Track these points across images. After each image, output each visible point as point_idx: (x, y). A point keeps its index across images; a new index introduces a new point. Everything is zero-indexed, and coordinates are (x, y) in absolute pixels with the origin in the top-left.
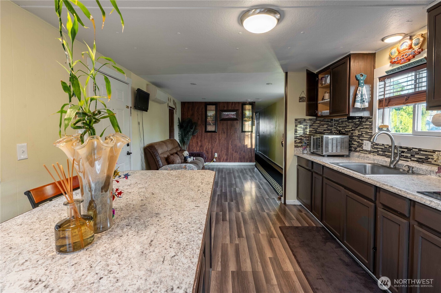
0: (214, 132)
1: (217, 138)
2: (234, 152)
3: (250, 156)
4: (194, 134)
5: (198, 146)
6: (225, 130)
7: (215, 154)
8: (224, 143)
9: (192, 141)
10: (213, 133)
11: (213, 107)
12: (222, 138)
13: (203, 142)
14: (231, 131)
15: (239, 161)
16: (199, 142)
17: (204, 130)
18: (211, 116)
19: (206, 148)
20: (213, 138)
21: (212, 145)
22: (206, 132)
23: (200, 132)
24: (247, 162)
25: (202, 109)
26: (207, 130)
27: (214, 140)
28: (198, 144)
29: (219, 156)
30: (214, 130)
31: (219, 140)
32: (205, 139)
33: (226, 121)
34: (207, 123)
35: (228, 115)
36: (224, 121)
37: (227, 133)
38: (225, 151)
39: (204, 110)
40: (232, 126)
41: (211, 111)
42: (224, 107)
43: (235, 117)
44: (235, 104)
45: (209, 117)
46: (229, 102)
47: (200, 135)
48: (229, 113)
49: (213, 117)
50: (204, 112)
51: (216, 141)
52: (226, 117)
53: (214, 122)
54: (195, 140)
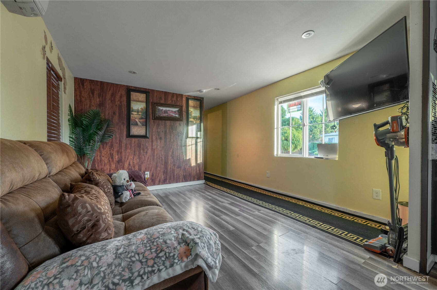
0: (145, 137)
1: (150, 148)
2: (176, 168)
3: (198, 172)
4: (105, 141)
5: (113, 161)
6: (162, 135)
7: (146, 173)
8: (160, 155)
9: (101, 153)
10: (142, 140)
11: (142, 97)
12: (157, 147)
13: (123, 154)
14: (171, 136)
15: (184, 180)
16: (115, 154)
17: (125, 133)
18: (138, 111)
19: (129, 164)
20: (142, 147)
21: (140, 158)
22: (129, 136)
23: (118, 136)
24: (194, 180)
25: (121, 97)
26: (132, 134)
27: (143, 150)
28: (112, 158)
29: (152, 175)
30: (145, 134)
31: (153, 150)
32: (126, 149)
33: (164, 121)
34: (131, 123)
35: (166, 112)
36: (160, 121)
37: (166, 138)
38: (163, 166)
39: (124, 99)
40: (172, 128)
41: (139, 103)
42: (161, 98)
43: (177, 116)
44: (177, 98)
45: (135, 112)
46: (169, 93)
47: (118, 141)
48: (168, 109)
49: (141, 112)
50: (125, 103)
51: (146, 152)
52: (164, 115)
53: (144, 120)
54: (106, 152)
